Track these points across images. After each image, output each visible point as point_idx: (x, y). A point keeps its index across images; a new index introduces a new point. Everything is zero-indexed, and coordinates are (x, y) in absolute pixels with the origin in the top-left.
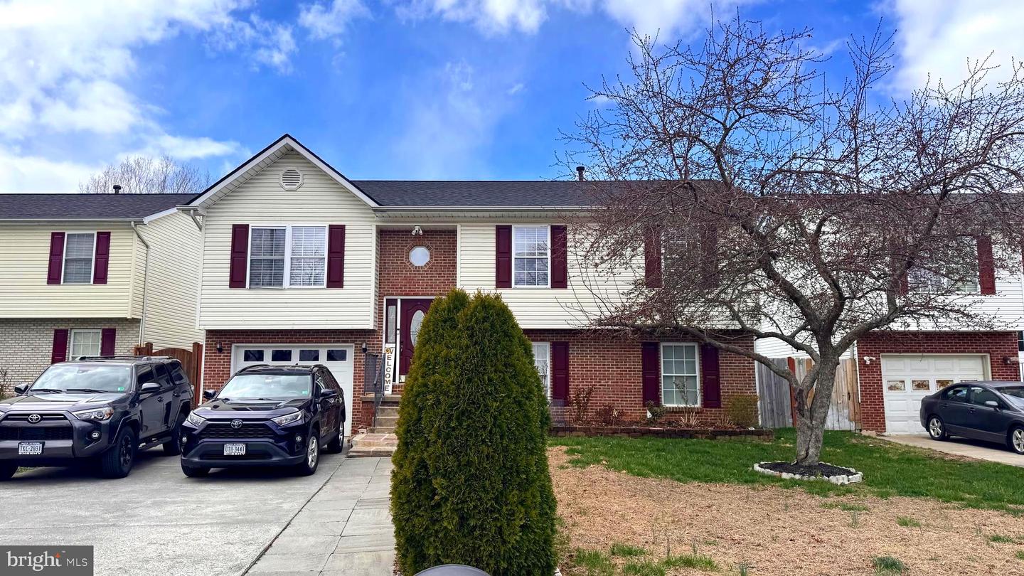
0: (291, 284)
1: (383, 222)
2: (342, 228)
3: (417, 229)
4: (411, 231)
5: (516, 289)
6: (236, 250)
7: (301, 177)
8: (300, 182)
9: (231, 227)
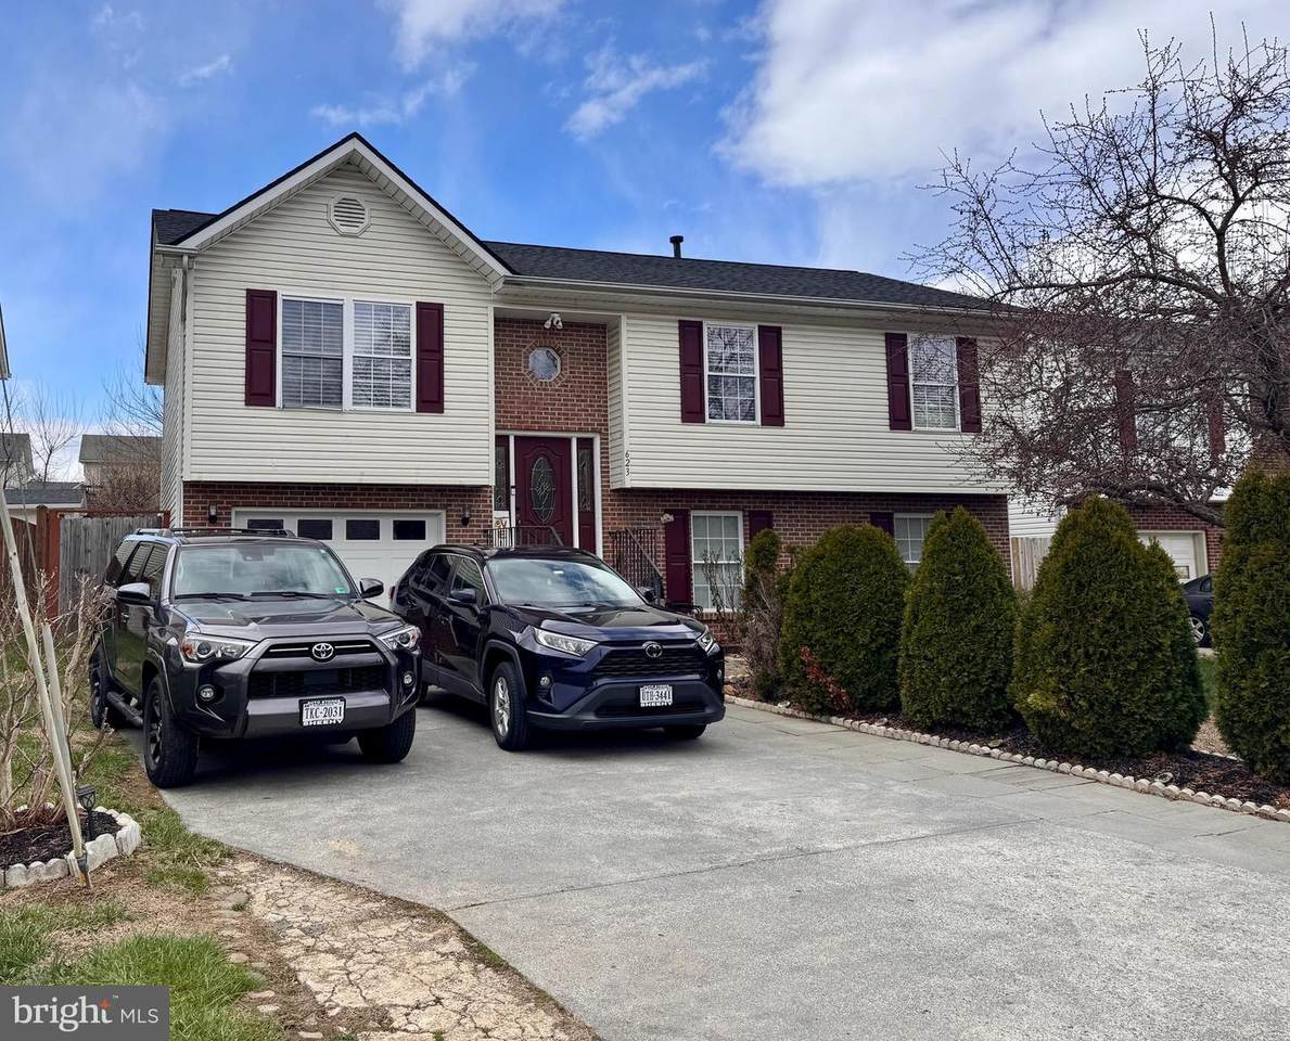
0: (354, 403)
1: (505, 303)
2: (439, 308)
3: (557, 318)
4: (543, 322)
5: (710, 425)
6: (255, 338)
7: (366, 212)
8: (366, 222)
9: (244, 293)
